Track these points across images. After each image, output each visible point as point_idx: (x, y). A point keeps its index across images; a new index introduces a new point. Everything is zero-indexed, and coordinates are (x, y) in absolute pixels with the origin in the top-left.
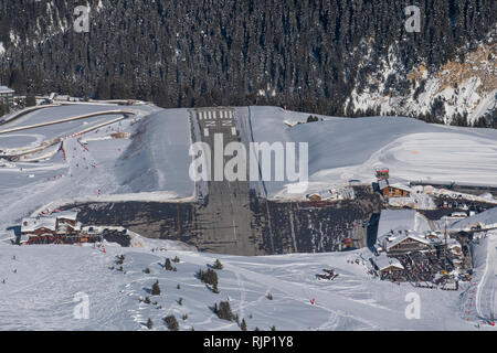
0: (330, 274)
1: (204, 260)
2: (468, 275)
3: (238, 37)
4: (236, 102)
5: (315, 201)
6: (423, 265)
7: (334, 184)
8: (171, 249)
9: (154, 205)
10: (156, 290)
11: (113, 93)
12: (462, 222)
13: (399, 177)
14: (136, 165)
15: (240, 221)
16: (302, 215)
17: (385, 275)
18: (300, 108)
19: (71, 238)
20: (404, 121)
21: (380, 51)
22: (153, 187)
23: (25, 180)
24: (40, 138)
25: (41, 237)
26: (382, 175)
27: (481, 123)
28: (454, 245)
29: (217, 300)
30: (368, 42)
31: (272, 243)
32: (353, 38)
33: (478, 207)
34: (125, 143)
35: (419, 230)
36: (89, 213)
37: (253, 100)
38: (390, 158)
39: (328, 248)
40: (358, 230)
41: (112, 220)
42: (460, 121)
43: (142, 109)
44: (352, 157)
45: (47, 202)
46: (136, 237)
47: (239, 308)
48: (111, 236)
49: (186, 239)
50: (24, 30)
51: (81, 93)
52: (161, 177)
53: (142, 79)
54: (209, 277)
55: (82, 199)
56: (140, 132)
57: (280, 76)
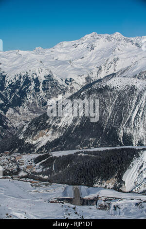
0: (91, 209)
1: (74, 206)
2: (109, 209)
3: (79, 176)
4: (79, 185)
5: (89, 199)
6: (103, 208)
7: (91, 196)
8: (69, 205)
9: (67, 199)
10: (67, 210)
11: (62, 183)
12: (108, 202)
13: (100, 196)
14: (65, 193)
15: (79, 201)
16: (87, 201)
17: (98, 209)
18: (87, 186)
19: (56, 202)
20: (101, 188)
21: (98, 179)
22: (67, 196)
23: (50, 194)
24: (52, 189)
25: (52, 202)
26: (98, 195)
27: (112, 189)
28: (107, 205)
29: (75, 212)
30: (97, 177)
31: (83, 204)
32: (95, 177)
33: (111, 200)
34: (63, 190)
35: (103, 203)
36: (58, 199)
37: (81, 185)
38: (99, 193)
39: (91, 205)
40: (95, 202)
41: (62, 200)
42: (109, 188)
43: (66, 185)
44: (94, 193)
45: (53, 198)
46: (65, 203)
47: (78, 213)
48: (61, 202)
49: (71, 203)
50: (51, 175)
51: (58, 183)
52: (68, 195)
53: (66, 181)
54: (74, 208)
55: (57, 197)
56: (66, 189)
57: (85, 182)
